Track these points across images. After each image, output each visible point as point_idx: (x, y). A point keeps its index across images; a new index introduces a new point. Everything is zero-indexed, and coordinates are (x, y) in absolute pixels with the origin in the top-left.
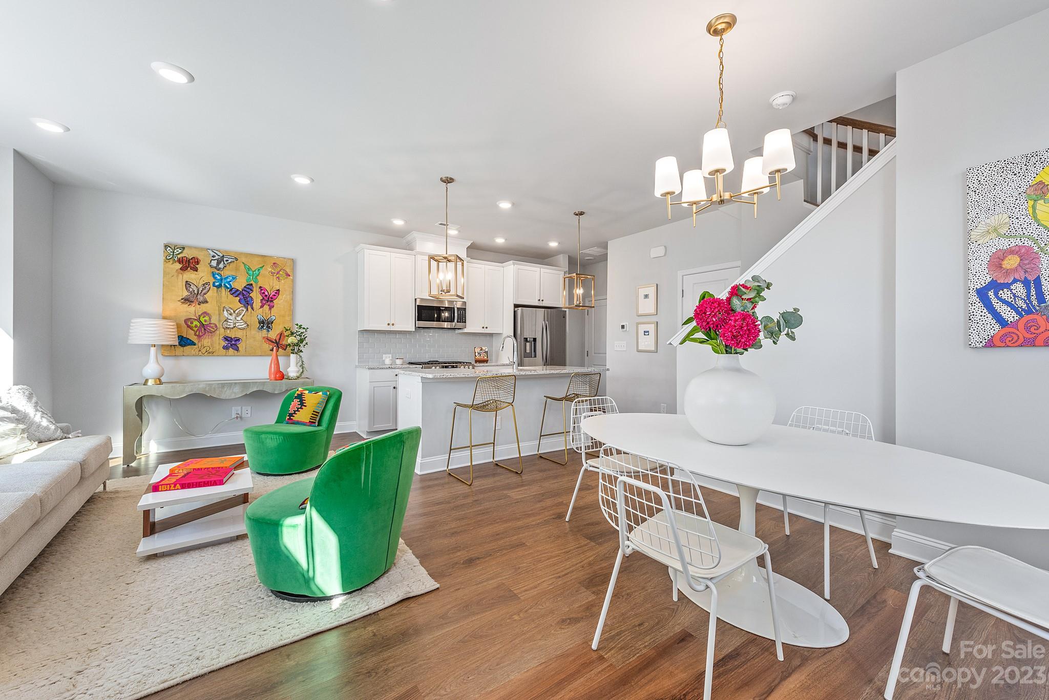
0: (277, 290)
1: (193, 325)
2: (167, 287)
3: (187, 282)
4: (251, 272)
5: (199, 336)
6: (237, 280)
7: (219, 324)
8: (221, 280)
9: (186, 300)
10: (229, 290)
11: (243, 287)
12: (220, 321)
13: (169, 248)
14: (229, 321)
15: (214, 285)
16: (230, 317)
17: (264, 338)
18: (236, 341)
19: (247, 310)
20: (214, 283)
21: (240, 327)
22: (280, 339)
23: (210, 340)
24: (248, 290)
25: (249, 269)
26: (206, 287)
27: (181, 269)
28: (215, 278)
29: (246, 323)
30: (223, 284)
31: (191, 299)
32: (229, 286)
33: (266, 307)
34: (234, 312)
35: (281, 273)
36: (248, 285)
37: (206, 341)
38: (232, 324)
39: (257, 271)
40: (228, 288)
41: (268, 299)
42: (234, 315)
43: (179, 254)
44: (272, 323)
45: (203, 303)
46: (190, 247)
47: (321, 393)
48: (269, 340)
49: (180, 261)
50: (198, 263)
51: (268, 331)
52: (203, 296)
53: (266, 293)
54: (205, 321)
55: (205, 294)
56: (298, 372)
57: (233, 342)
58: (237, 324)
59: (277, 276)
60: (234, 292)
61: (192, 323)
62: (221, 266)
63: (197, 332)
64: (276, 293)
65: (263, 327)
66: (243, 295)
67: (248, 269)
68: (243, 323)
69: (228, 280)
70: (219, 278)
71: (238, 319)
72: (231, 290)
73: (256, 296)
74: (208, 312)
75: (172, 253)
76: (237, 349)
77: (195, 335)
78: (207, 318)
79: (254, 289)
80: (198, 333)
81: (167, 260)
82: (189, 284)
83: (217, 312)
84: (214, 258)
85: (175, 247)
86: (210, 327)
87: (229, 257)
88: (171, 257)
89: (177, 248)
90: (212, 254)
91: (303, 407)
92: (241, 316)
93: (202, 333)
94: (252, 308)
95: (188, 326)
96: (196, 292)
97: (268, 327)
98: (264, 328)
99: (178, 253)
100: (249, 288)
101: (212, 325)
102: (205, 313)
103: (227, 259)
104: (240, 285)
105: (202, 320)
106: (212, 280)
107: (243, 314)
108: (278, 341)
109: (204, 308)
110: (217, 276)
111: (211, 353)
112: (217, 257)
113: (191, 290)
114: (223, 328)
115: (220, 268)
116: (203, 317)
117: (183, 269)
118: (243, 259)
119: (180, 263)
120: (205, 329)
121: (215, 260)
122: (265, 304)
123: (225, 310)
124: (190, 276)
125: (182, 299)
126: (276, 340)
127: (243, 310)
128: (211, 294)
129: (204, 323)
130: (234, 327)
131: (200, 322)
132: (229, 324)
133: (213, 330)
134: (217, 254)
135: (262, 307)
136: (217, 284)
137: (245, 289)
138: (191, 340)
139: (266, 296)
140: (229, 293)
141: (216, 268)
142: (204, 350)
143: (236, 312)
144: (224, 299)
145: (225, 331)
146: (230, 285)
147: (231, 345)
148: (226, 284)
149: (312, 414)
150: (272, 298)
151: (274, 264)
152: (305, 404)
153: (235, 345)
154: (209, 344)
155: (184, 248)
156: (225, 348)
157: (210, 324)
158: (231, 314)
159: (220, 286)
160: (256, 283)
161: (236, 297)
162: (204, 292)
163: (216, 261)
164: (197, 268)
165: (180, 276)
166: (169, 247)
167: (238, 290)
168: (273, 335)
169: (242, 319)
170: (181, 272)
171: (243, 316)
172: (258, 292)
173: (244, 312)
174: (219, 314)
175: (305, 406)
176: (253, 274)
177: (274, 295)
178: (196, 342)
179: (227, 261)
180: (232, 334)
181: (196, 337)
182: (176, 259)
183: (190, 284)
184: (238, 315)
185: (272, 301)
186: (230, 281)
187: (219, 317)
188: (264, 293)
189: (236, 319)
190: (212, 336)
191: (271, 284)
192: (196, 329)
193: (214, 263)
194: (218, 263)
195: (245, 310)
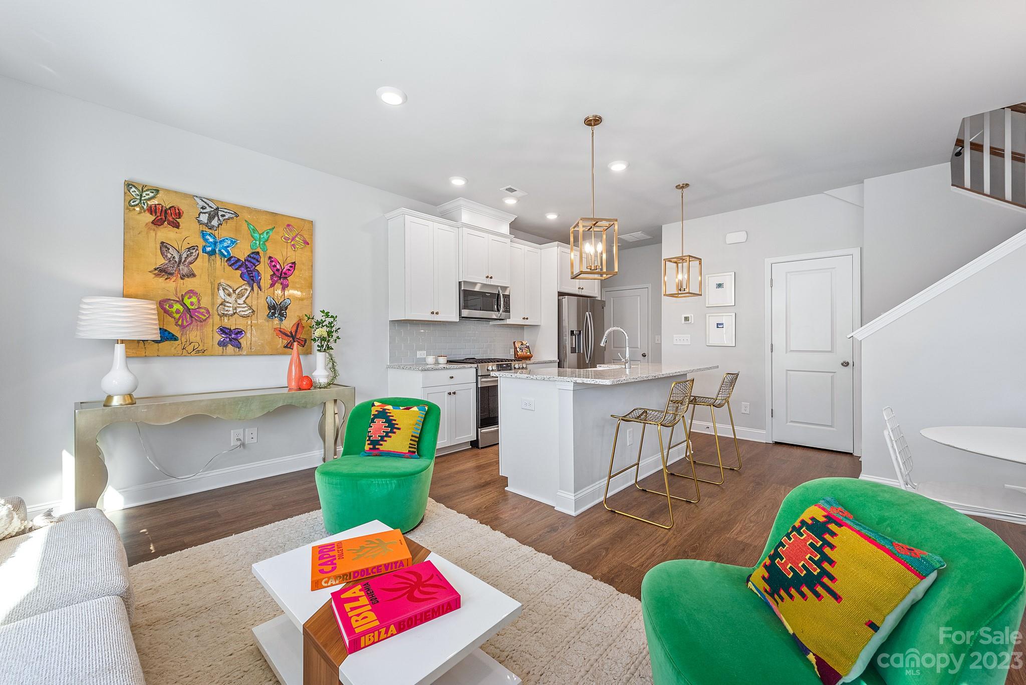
0: (293, 263)
1: (174, 310)
2: (130, 250)
3: (162, 243)
4: (256, 235)
5: (183, 327)
6: (238, 245)
7: (213, 309)
8: (215, 243)
9: (162, 272)
10: (226, 259)
11: (246, 255)
12: (213, 304)
13: (133, 189)
14: (227, 304)
15: (204, 251)
16: (228, 299)
17: (275, 329)
18: (236, 334)
19: (253, 289)
20: (204, 247)
21: (243, 313)
22: (296, 331)
23: (198, 333)
24: (253, 261)
25: (255, 230)
26: (192, 253)
27: (152, 223)
28: (206, 240)
29: (251, 308)
30: (217, 250)
31: (170, 270)
32: (226, 254)
33: (278, 286)
34: (234, 291)
35: (297, 239)
36: (253, 253)
37: (194, 335)
38: (231, 309)
39: (265, 234)
40: (225, 256)
41: (281, 274)
42: (234, 296)
43: (149, 199)
44: (286, 308)
45: (188, 277)
46: (167, 191)
47: (415, 409)
48: (282, 333)
49: (152, 210)
50: (179, 215)
51: (281, 320)
52: (188, 266)
53: (278, 267)
54: (192, 304)
55: (191, 263)
56: (328, 377)
57: (233, 336)
58: (238, 310)
59: (292, 243)
60: (234, 262)
61: (171, 306)
62: (215, 222)
63: (179, 319)
64: (291, 267)
65: (274, 314)
66: (247, 268)
67: (253, 230)
68: (247, 309)
69: (225, 244)
70: (211, 240)
71: (241, 301)
72: (229, 259)
73: (264, 271)
74: (196, 290)
75: (138, 197)
76: (239, 346)
77: (177, 324)
78: (194, 300)
79: (262, 260)
80: (180, 323)
81: (129, 207)
82: (166, 247)
83: (210, 292)
84: (205, 211)
85: (144, 188)
86: (199, 312)
87: (226, 211)
88: (137, 203)
89: (147, 190)
90: (201, 204)
91: (395, 430)
92: (244, 298)
93: (187, 321)
94: (260, 287)
95: (166, 311)
96: (177, 260)
97: (281, 315)
98: (276, 315)
99: (147, 197)
100: (254, 257)
101: (202, 310)
102: (191, 291)
103: (224, 213)
104: (241, 252)
105: (187, 302)
106: (200, 243)
107: (246, 295)
108: (294, 334)
109: (189, 283)
110: (208, 237)
111: (201, 352)
112: (208, 209)
113: (169, 256)
114: (219, 315)
115: (213, 226)
116: (189, 298)
117: (157, 223)
118: (248, 217)
119: (151, 214)
120: (192, 316)
121: (205, 213)
122: (276, 282)
123: (221, 288)
124: (166, 233)
125: (155, 269)
126: (291, 333)
127: (247, 290)
128: (201, 264)
129: (190, 307)
130: (234, 313)
131: (184, 305)
132: (226, 308)
133: (204, 318)
134: (208, 205)
135: (272, 285)
136: (209, 249)
137: (249, 259)
138: (169, 333)
139: (278, 270)
140: (226, 264)
141: (206, 225)
142: (190, 348)
143: (237, 292)
144: (219, 272)
145: (221, 320)
146: (228, 252)
147: (230, 340)
148: (222, 250)
149: (411, 440)
150: (285, 274)
151: (288, 225)
152: (396, 426)
153: (236, 339)
154: (198, 339)
155: (157, 191)
156: (222, 344)
157: (199, 308)
158: (229, 295)
159: (212, 253)
160: (265, 252)
161: (236, 269)
162: (190, 259)
163: (207, 215)
164: (179, 223)
165: (152, 233)
166: (134, 186)
167: (239, 260)
168: (288, 324)
169: (245, 302)
170: (153, 227)
171: (247, 297)
172: (267, 264)
173: (248, 292)
174: (213, 294)
175: (399, 429)
176: (260, 237)
177: (289, 270)
178: (178, 334)
179: (223, 216)
180: (231, 323)
181: (178, 328)
182: (145, 207)
183: (168, 246)
184: (240, 296)
185: (286, 278)
186: (228, 247)
187: (213, 298)
188: (275, 266)
189: (236, 301)
190: (202, 326)
191: (284, 254)
192: (177, 316)
193: (204, 218)
194: (211, 218)
195: (249, 289)
